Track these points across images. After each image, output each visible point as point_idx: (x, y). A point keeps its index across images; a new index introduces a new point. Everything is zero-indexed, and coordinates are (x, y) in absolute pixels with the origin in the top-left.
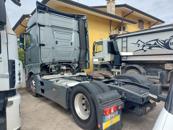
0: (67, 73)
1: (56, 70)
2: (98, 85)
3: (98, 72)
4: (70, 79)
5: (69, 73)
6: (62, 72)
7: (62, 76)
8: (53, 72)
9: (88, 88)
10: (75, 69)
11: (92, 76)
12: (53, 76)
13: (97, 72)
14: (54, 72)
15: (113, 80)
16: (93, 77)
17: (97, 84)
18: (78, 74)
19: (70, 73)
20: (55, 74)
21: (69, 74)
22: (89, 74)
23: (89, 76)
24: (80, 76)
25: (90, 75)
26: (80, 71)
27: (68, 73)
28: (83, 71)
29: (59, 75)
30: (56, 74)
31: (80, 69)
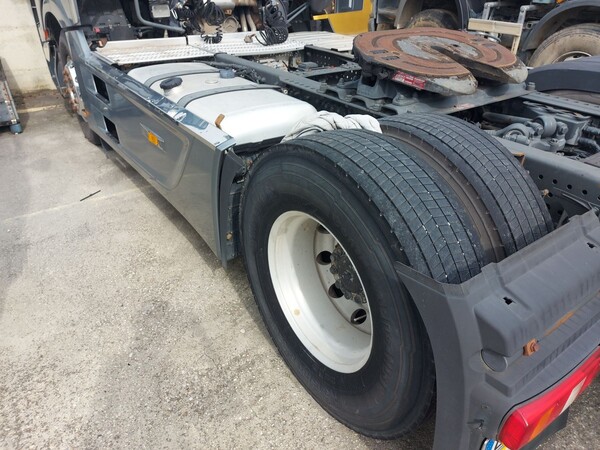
0: (240, 30)
1: (177, 10)
2: (455, 158)
3: (430, 41)
4: (249, 71)
5: (249, 29)
6: (213, 23)
7: (213, 49)
8: (156, 20)
9: (378, 198)
10: (281, 9)
11: (392, 71)
12: (159, 49)
13: (421, 40)
14: (166, 21)
15: (520, 100)
16: (399, 78)
17: (443, 148)
18: (296, 41)
19: (254, 31)
20: (172, 34)
21: (249, 40)
22: (367, 53)
23: (374, 66)
24: (309, 53)
25: (379, 59)
26: (305, 24)
27: (246, 33)
28: (326, 26)
29: (194, 39)
30: (179, 34)
31: (311, 12)
